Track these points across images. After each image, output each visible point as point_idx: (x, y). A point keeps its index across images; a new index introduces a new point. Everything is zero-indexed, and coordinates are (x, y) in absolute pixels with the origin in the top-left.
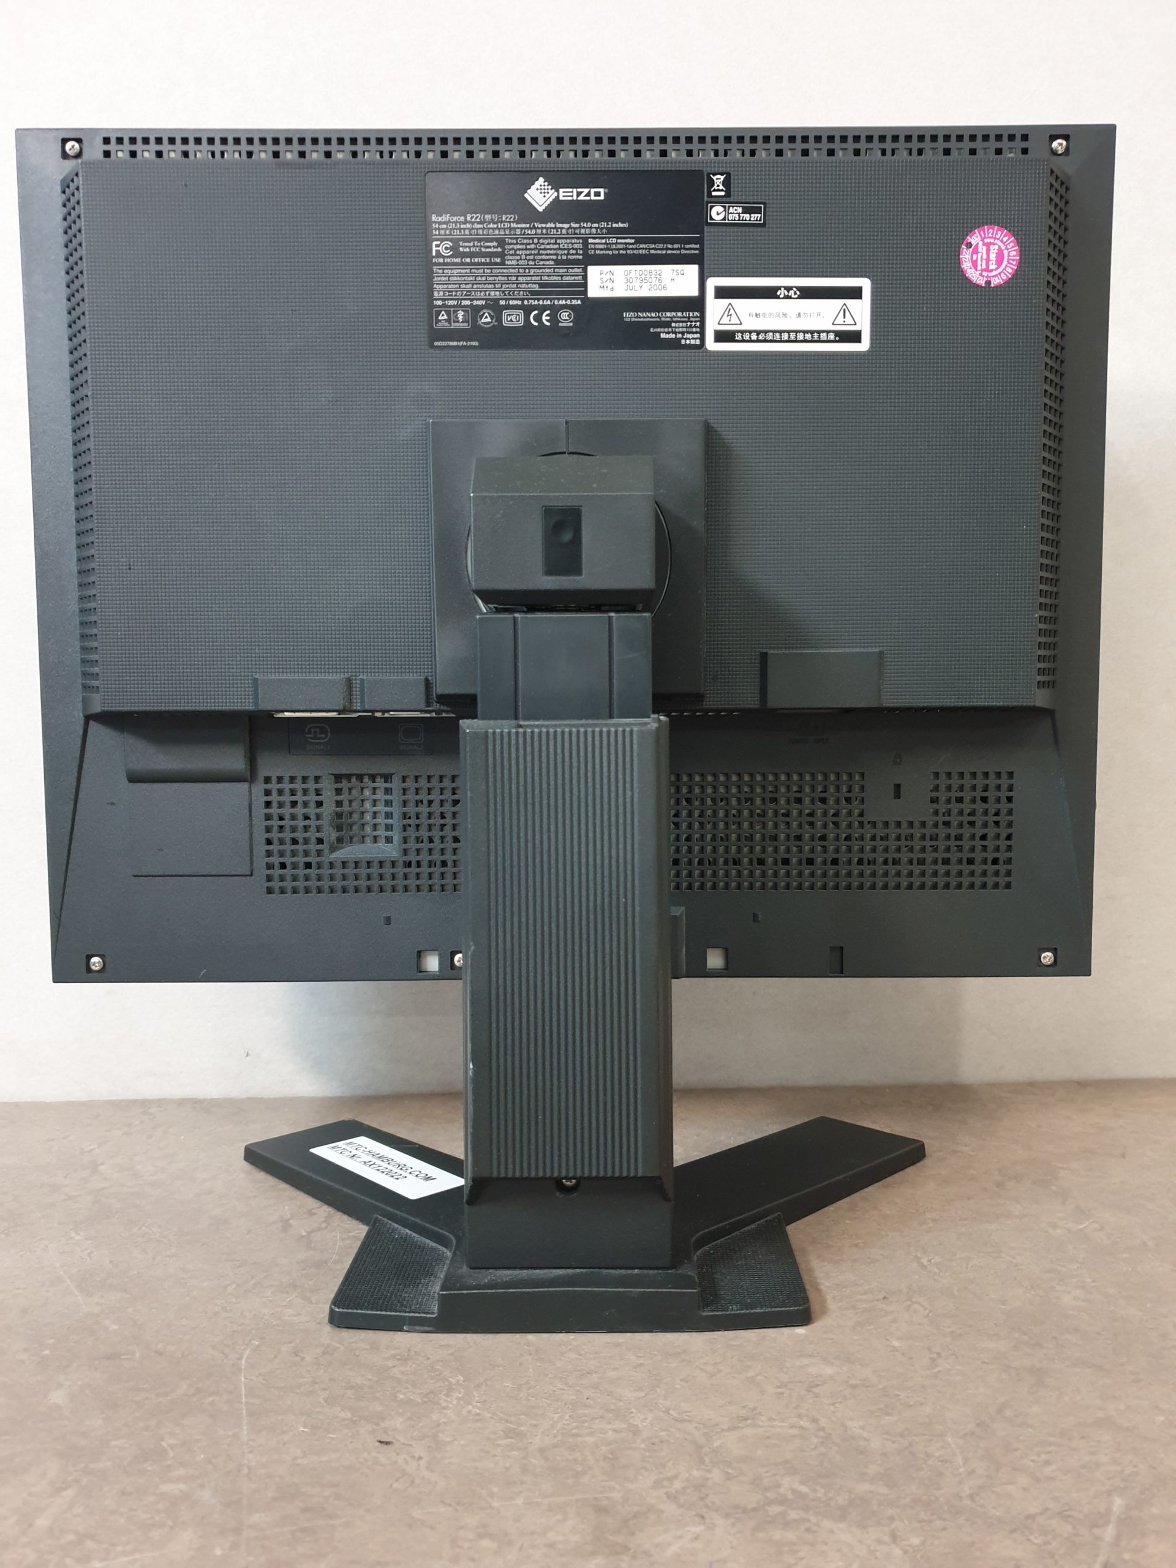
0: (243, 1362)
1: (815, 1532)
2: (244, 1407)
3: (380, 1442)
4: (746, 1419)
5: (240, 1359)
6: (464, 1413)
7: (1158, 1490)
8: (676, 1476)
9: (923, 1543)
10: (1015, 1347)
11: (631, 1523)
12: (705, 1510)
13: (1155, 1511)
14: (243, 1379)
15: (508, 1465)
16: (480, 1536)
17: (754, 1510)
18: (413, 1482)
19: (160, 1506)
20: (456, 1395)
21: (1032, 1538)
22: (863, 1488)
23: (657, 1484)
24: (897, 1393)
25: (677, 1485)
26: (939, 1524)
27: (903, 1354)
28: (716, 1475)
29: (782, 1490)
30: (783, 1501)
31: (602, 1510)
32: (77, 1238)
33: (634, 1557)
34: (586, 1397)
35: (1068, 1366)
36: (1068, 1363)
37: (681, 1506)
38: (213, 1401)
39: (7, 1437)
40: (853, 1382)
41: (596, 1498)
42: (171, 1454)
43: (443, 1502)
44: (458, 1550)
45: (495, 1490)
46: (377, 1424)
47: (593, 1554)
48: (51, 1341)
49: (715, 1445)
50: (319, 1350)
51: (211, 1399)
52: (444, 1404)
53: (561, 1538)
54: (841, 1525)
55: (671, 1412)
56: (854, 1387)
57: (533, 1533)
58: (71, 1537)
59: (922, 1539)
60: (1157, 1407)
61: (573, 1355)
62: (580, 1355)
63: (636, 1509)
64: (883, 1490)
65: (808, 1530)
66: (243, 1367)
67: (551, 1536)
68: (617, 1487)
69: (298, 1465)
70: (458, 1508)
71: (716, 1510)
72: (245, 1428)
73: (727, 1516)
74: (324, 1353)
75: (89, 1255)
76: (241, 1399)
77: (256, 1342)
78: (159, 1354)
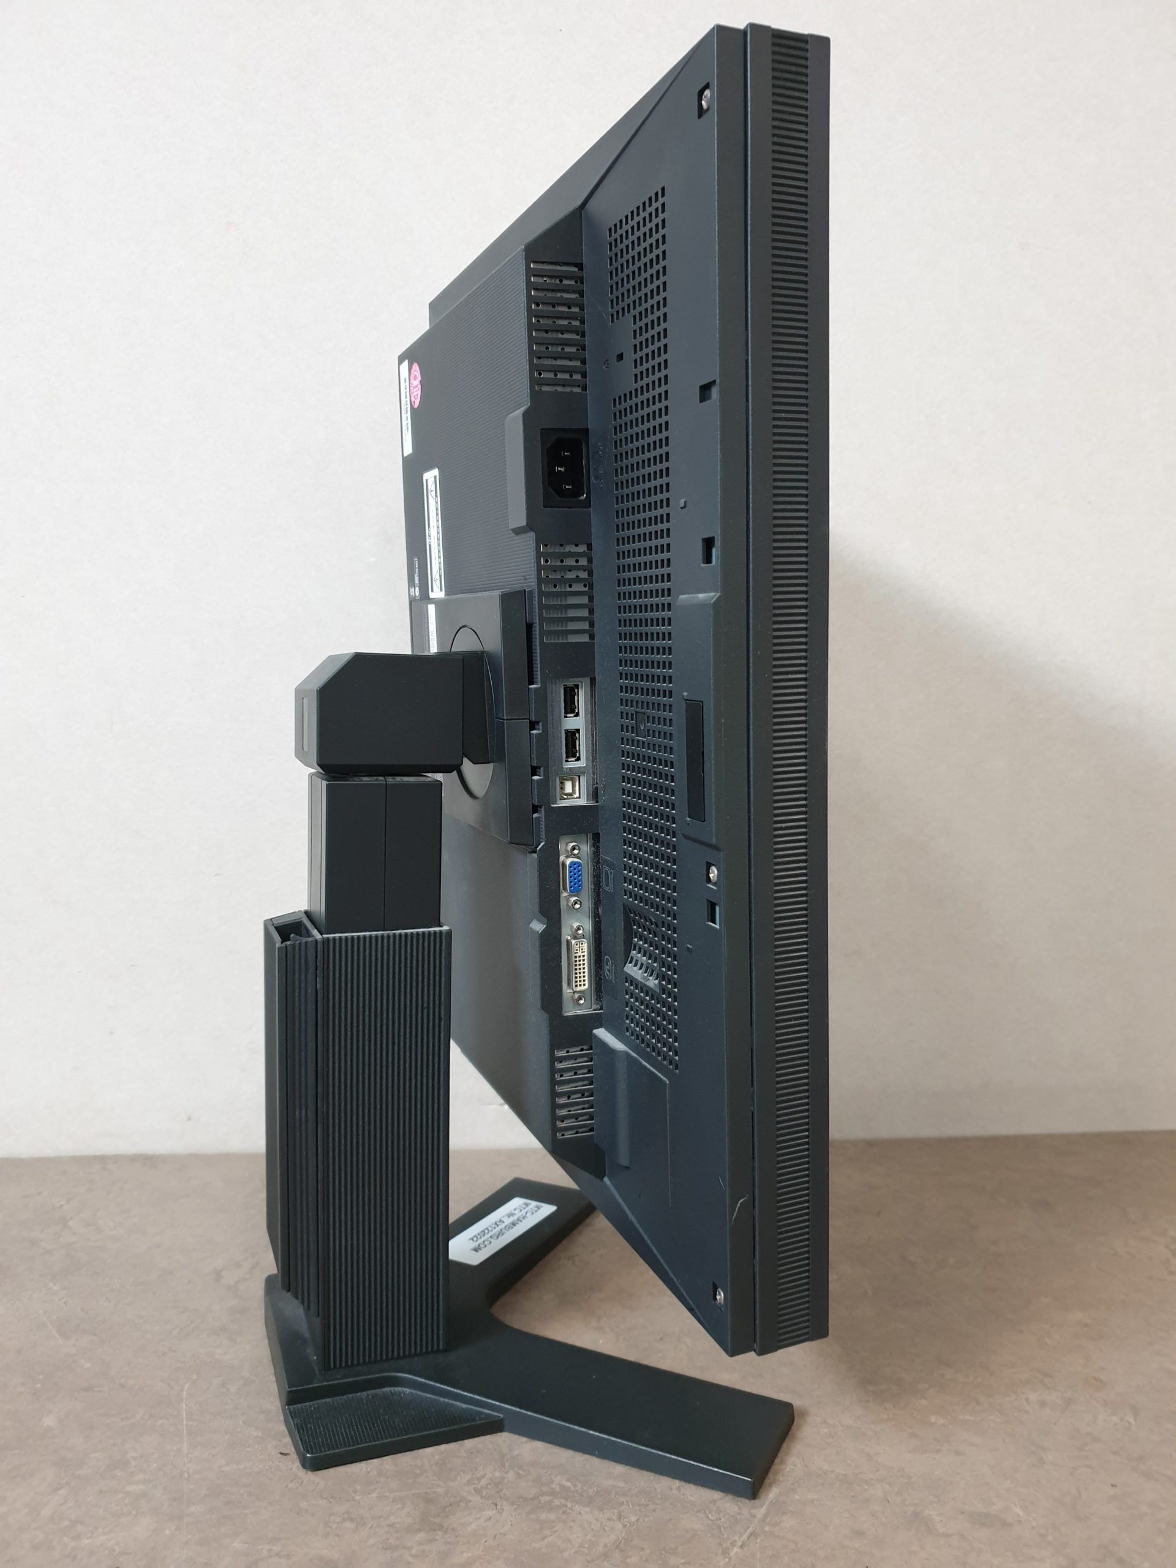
0: (185, 1393)
1: (569, 1514)
2: (185, 1428)
3: (281, 1454)
5: (182, 1390)
7: (804, 1482)
8: (483, 1476)
9: (638, 1520)
11: (447, 1509)
12: (498, 1500)
13: (797, 1497)
14: (184, 1406)
15: (369, 1470)
16: (344, 1520)
17: (532, 1499)
18: (302, 1482)
19: (127, 1501)
21: (710, 1516)
22: (610, 1482)
23: (469, 1482)
25: (483, 1482)
26: (652, 1506)
28: (511, 1475)
29: (553, 1486)
30: (553, 1493)
31: (429, 1501)
32: (55, 1288)
33: (446, 1532)
37: (482, 1497)
38: (162, 1424)
39: (15, 1452)
41: (426, 1493)
42: (133, 1463)
43: (322, 1497)
44: (328, 1529)
45: (358, 1487)
46: (280, 1441)
47: (419, 1530)
48: (41, 1377)
49: (515, 1453)
51: (161, 1422)
53: (399, 1520)
54: (587, 1509)
57: (380, 1517)
58: (66, 1523)
59: (638, 1517)
60: (825, 1422)
63: (452, 1499)
64: (621, 1484)
65: (564, 1512)
66: (184, 1397)
67: (392, 1519)
68: (442, 1484)
69: (223, 1471)
70: (331, 1500)
71: (506, 1500)
72: (185, 1444)
73: (513, 1503)
75: (65, 1303)
76: (183, 1422)
77: (195, 1377)
78: (123, 1386)
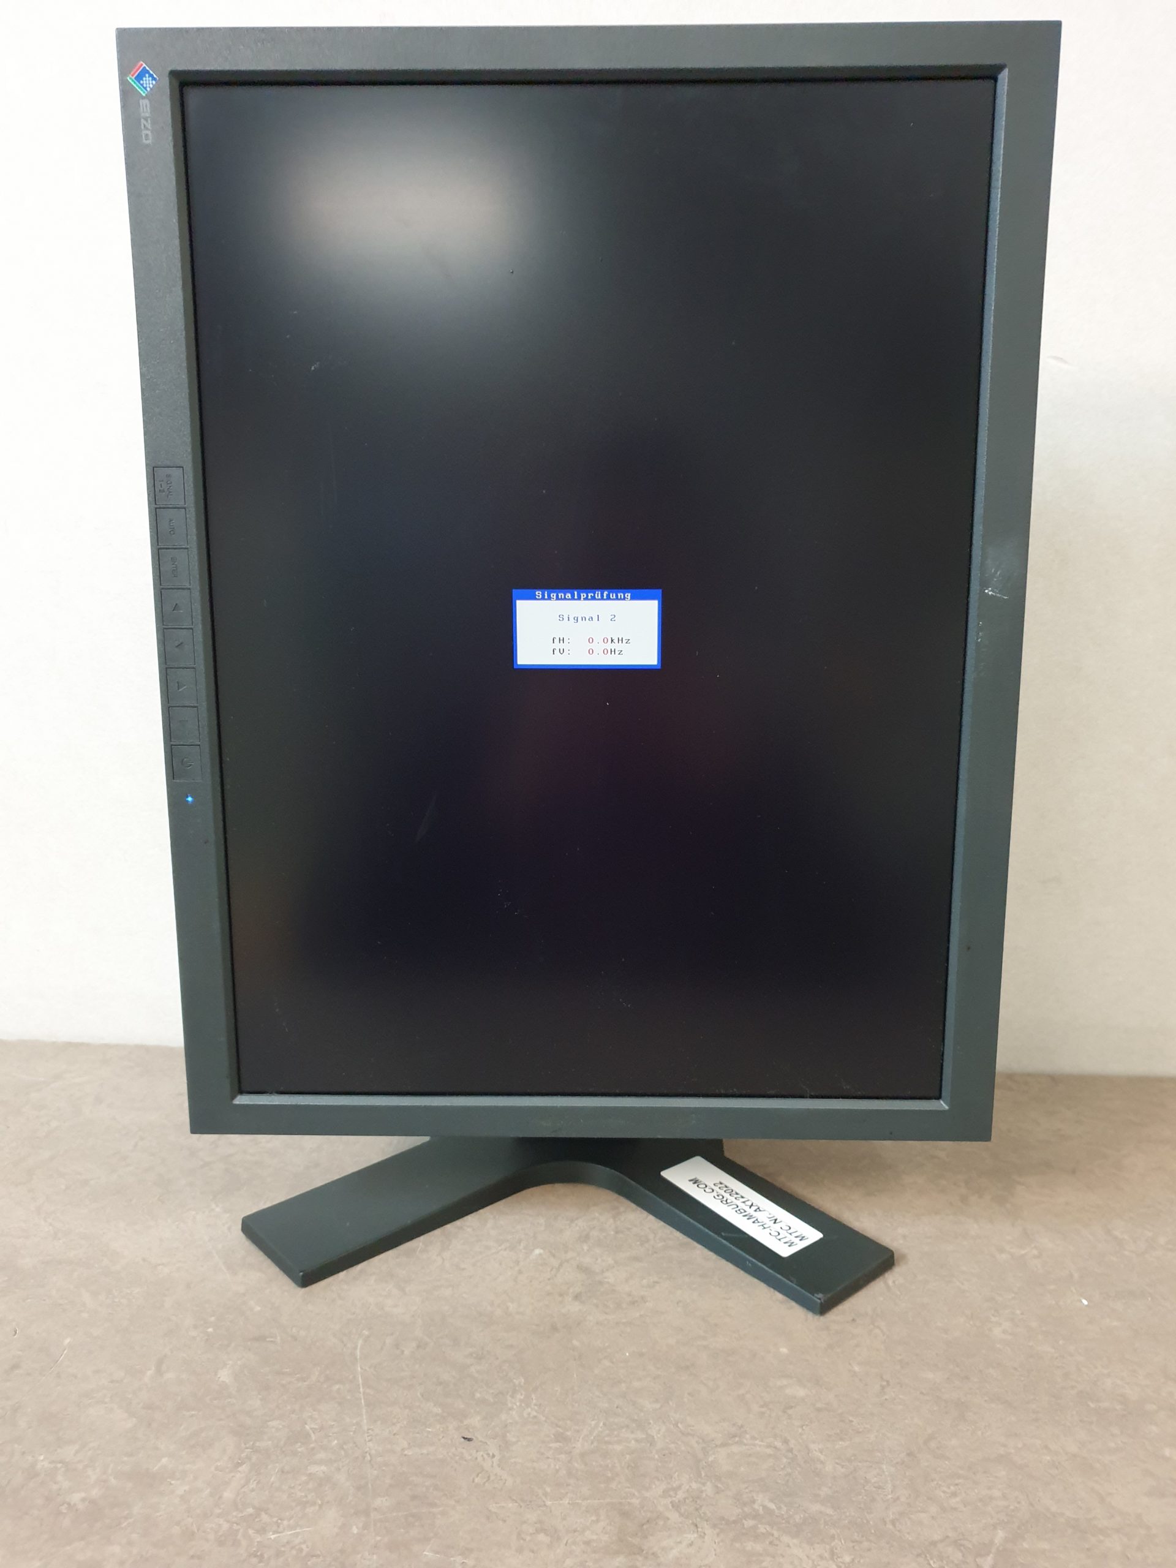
0: (358, 1352)
1: (777, 1545)
2: (362, 1397)
3: (464, 1438)
4: (734, 1436)
5: (355, 1348)
6: (525, 1415)
7: (1032, 1527)
8: (679, 1487)
9: (853, 1560)
10: (948, 1378)
11: (645, 1527)
12: (698, 1519)
13: (1025, 1545)
14: (359, 1369)
15: (557, 1467)
16: (538, 1531)
17: (734, 1522)
18: (489, 1477)
19: (310, 1486)
20: (519, 1396)
21: (931, 1562)
22: (815, 1508)
23: (666, 1493)
24: (851, 1418)
25: (680, 1495)
26: (866, 1544)
27: (860, 1380)
28: (709, 1489)
29: (756, 1506)
30: (756, 1516)
31: (625, 1514)
32: (218, 1209)
33: (646, 1558)
34: (615, 1406)
35: (985, 1401)
36: (986, 1398)
37: (681, 1515)
38: (339, 1389)
39: (193, 1413)
40: (819, 1405)
41: (621, 1503)
42: (313, 1437)
43: (510, 1497)
44: (522, 1541)
45: (548, 1490)
46: (462, 1421)
47: (617, 1553)
48: (213, 1319)
49: (711, 1459)
50: (414, 1344)
51: (337, 1387)
52: (510, 1405)
53: (595, 1537)
54: (795, 1541)
55: (679, 1425)
56: (819, 1410)
57: (575, 1531)
58: (250, 1510)
59: (853, 1557)
60: (1046, 1447)
61: (607, 1363)
62: (613, 1363)
63: (649, 1515)
64: (830, 1511)
65: (771, 1543)
66: (358, 1357)
67: (588, 1535)
68: (636, 1494)
69: (405, 1455)
70: (522, 1504)
71: (707, 1521)
72: (364, 1417)
73: (714, 1526)
74: (418, 1347)
75: (230, 1229)
76: (359, 1388)
77: (366, 1332)
78: (295, 1338)
